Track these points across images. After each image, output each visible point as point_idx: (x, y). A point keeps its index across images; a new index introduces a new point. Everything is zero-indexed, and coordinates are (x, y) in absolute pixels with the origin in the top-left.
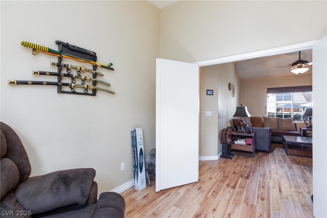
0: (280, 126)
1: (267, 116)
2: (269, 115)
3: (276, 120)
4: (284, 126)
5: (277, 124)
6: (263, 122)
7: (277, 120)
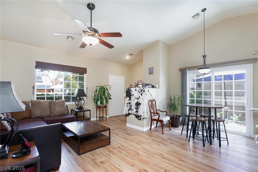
0: (53, 110)
1: (35, 99)
2: (37, 98)
3: (47, 104)
4: (58, 110)
5: (49, 108)
6: (31, 109)
7: (50, 103)
